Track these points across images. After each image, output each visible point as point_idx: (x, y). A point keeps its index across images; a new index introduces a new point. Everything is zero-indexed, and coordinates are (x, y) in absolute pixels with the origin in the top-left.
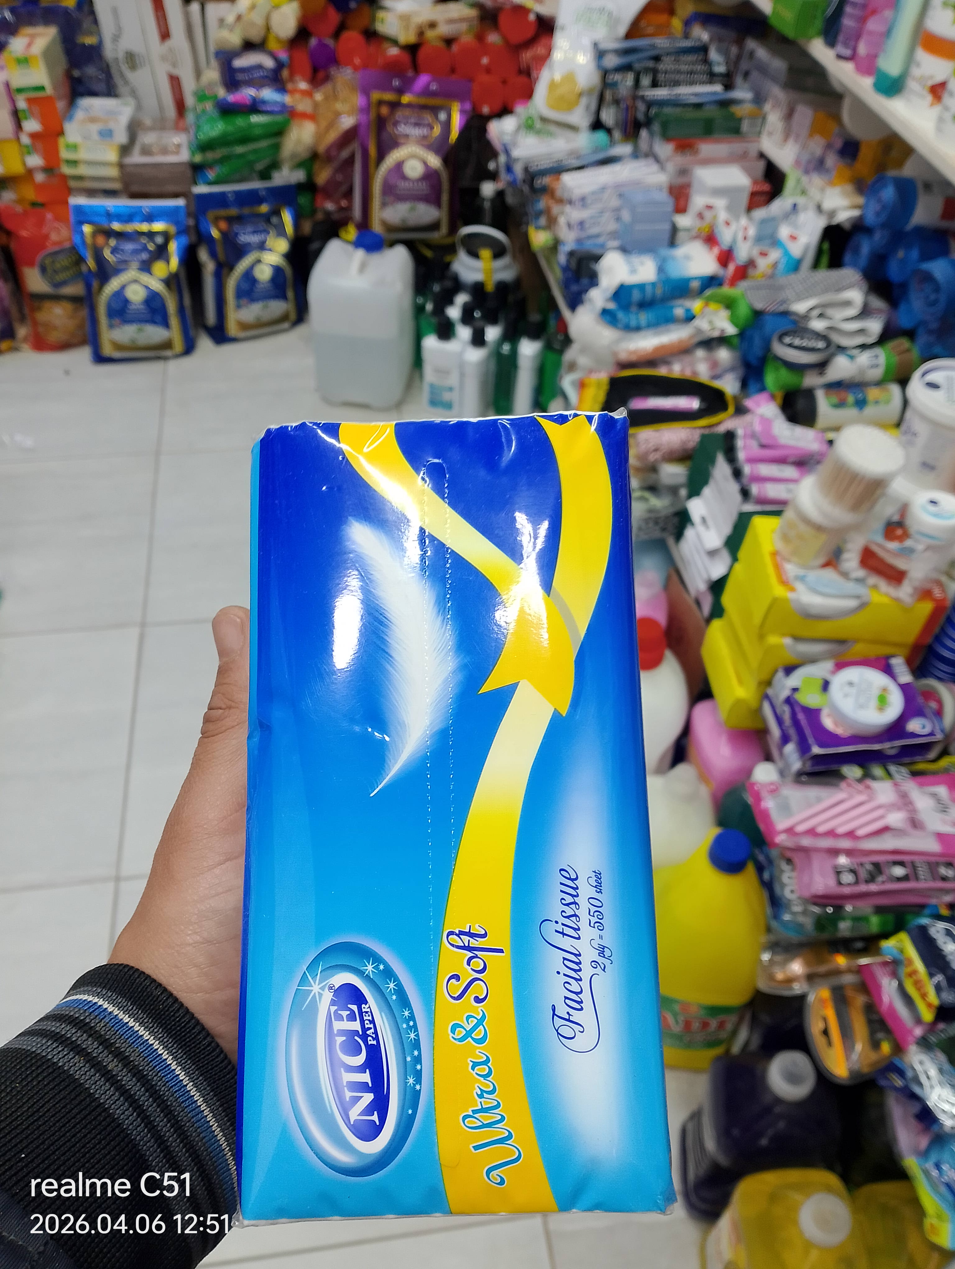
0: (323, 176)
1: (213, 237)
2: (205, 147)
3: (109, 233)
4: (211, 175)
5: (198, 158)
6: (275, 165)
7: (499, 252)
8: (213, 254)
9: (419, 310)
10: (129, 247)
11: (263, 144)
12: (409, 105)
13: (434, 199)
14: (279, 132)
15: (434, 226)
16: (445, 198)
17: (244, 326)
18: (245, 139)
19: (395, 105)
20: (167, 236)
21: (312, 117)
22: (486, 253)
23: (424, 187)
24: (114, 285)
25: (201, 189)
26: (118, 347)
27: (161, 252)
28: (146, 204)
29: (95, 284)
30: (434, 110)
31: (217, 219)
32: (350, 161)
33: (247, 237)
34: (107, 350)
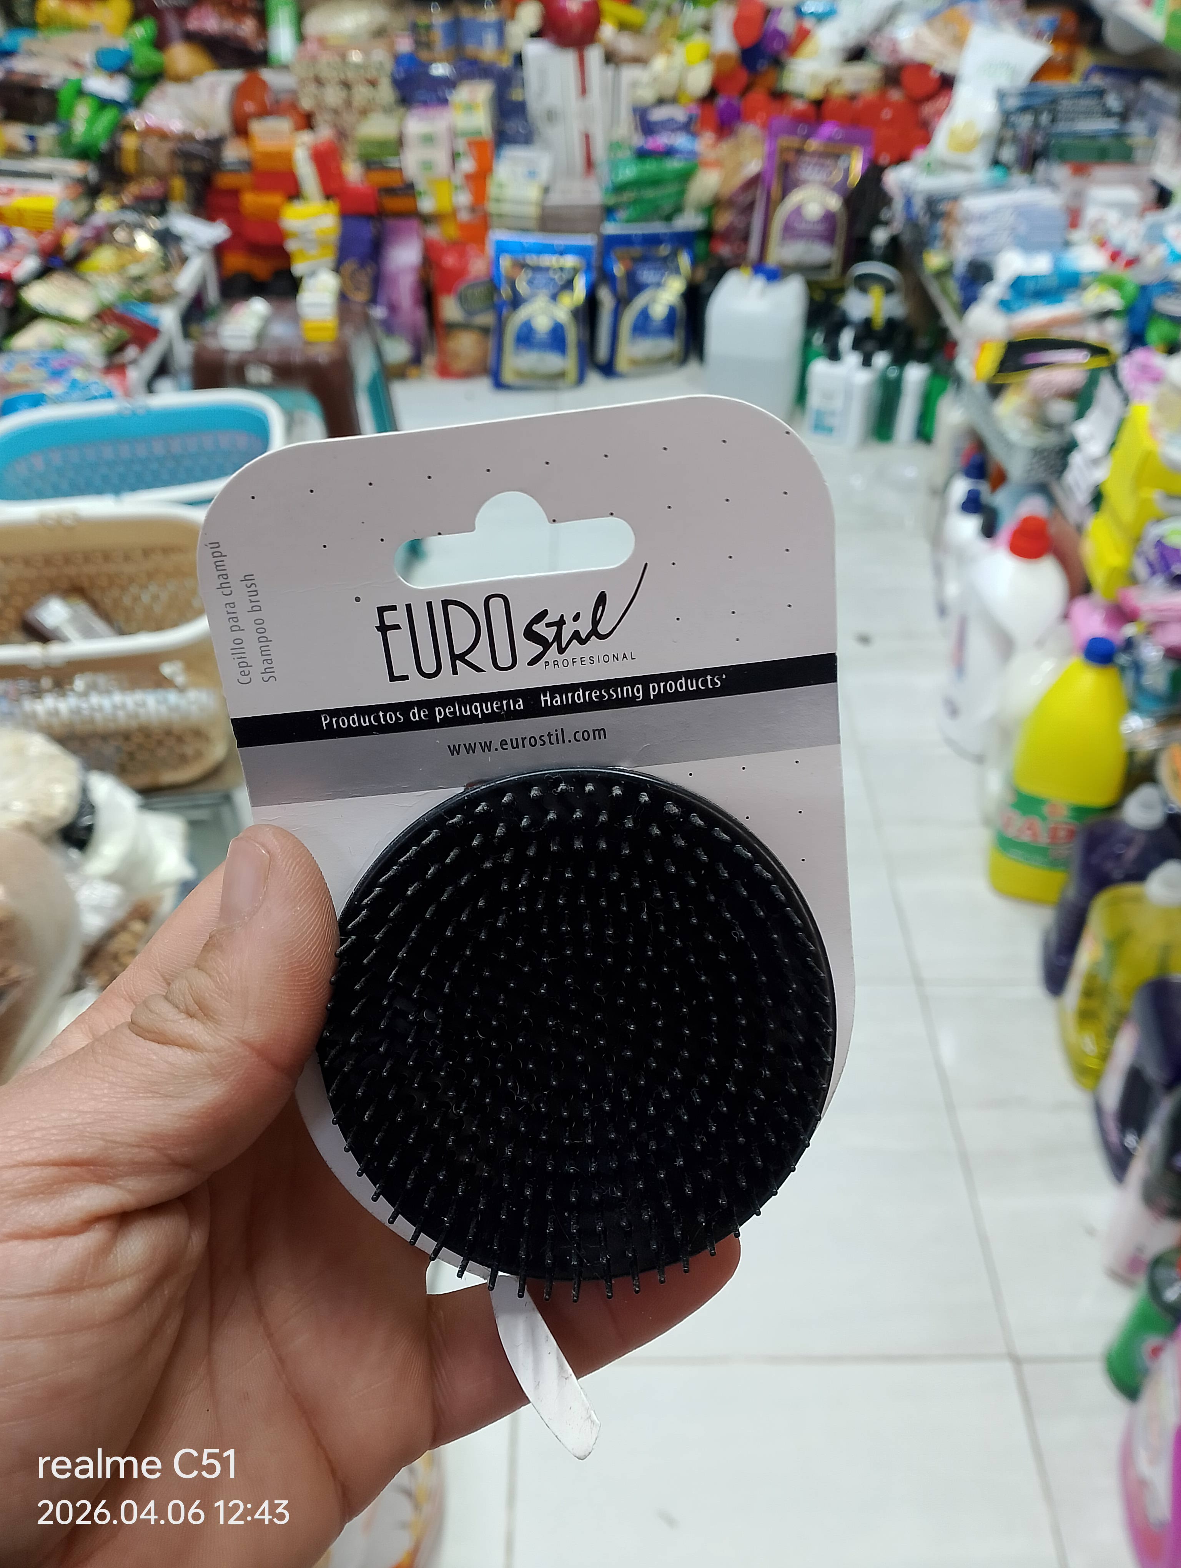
0: (723, 220)
1: (614, 273)
2: (619, 189)
3: (524, 266)
4: (622, 215)
5: (611, 201)
6: (678, 209)
7: (889, 289)
8: (614, 291)
9: (807, 343)
10: (540, 278)
11: (671, 189)
12: (813, 154)
13: (829, 237)
14: (685, 177)
15: (826, 266)
16: (841, 238)
17: (635, 362)
18: (655, 182)
19: (800, 152)
20: (575, 271)
21: (717, 164)
22: (876, 291)
23: (820, 228)
24: (522, 314)
25: (611, 228)
26: (520, 374)
27: (569, 285)
28: (560, 240)
29: (505, 312)
30: (837, 156)
31: (620, 259)
32: (749, 208)
33: (646, 275)
34: (508, 376)
